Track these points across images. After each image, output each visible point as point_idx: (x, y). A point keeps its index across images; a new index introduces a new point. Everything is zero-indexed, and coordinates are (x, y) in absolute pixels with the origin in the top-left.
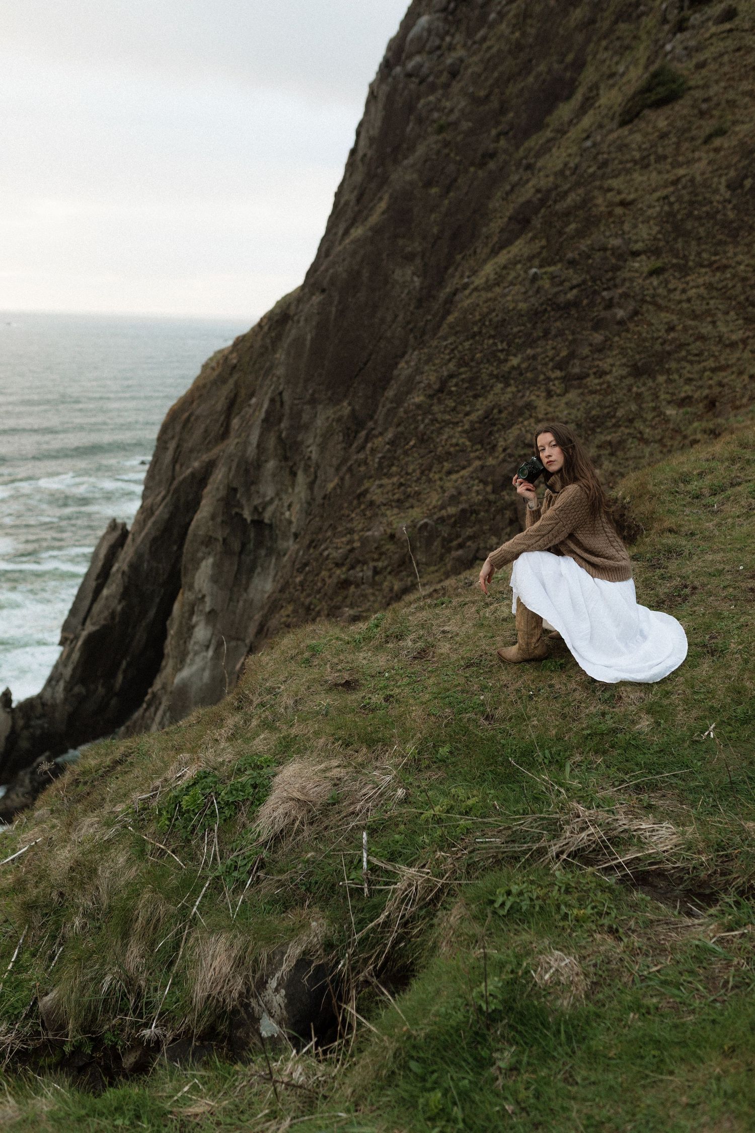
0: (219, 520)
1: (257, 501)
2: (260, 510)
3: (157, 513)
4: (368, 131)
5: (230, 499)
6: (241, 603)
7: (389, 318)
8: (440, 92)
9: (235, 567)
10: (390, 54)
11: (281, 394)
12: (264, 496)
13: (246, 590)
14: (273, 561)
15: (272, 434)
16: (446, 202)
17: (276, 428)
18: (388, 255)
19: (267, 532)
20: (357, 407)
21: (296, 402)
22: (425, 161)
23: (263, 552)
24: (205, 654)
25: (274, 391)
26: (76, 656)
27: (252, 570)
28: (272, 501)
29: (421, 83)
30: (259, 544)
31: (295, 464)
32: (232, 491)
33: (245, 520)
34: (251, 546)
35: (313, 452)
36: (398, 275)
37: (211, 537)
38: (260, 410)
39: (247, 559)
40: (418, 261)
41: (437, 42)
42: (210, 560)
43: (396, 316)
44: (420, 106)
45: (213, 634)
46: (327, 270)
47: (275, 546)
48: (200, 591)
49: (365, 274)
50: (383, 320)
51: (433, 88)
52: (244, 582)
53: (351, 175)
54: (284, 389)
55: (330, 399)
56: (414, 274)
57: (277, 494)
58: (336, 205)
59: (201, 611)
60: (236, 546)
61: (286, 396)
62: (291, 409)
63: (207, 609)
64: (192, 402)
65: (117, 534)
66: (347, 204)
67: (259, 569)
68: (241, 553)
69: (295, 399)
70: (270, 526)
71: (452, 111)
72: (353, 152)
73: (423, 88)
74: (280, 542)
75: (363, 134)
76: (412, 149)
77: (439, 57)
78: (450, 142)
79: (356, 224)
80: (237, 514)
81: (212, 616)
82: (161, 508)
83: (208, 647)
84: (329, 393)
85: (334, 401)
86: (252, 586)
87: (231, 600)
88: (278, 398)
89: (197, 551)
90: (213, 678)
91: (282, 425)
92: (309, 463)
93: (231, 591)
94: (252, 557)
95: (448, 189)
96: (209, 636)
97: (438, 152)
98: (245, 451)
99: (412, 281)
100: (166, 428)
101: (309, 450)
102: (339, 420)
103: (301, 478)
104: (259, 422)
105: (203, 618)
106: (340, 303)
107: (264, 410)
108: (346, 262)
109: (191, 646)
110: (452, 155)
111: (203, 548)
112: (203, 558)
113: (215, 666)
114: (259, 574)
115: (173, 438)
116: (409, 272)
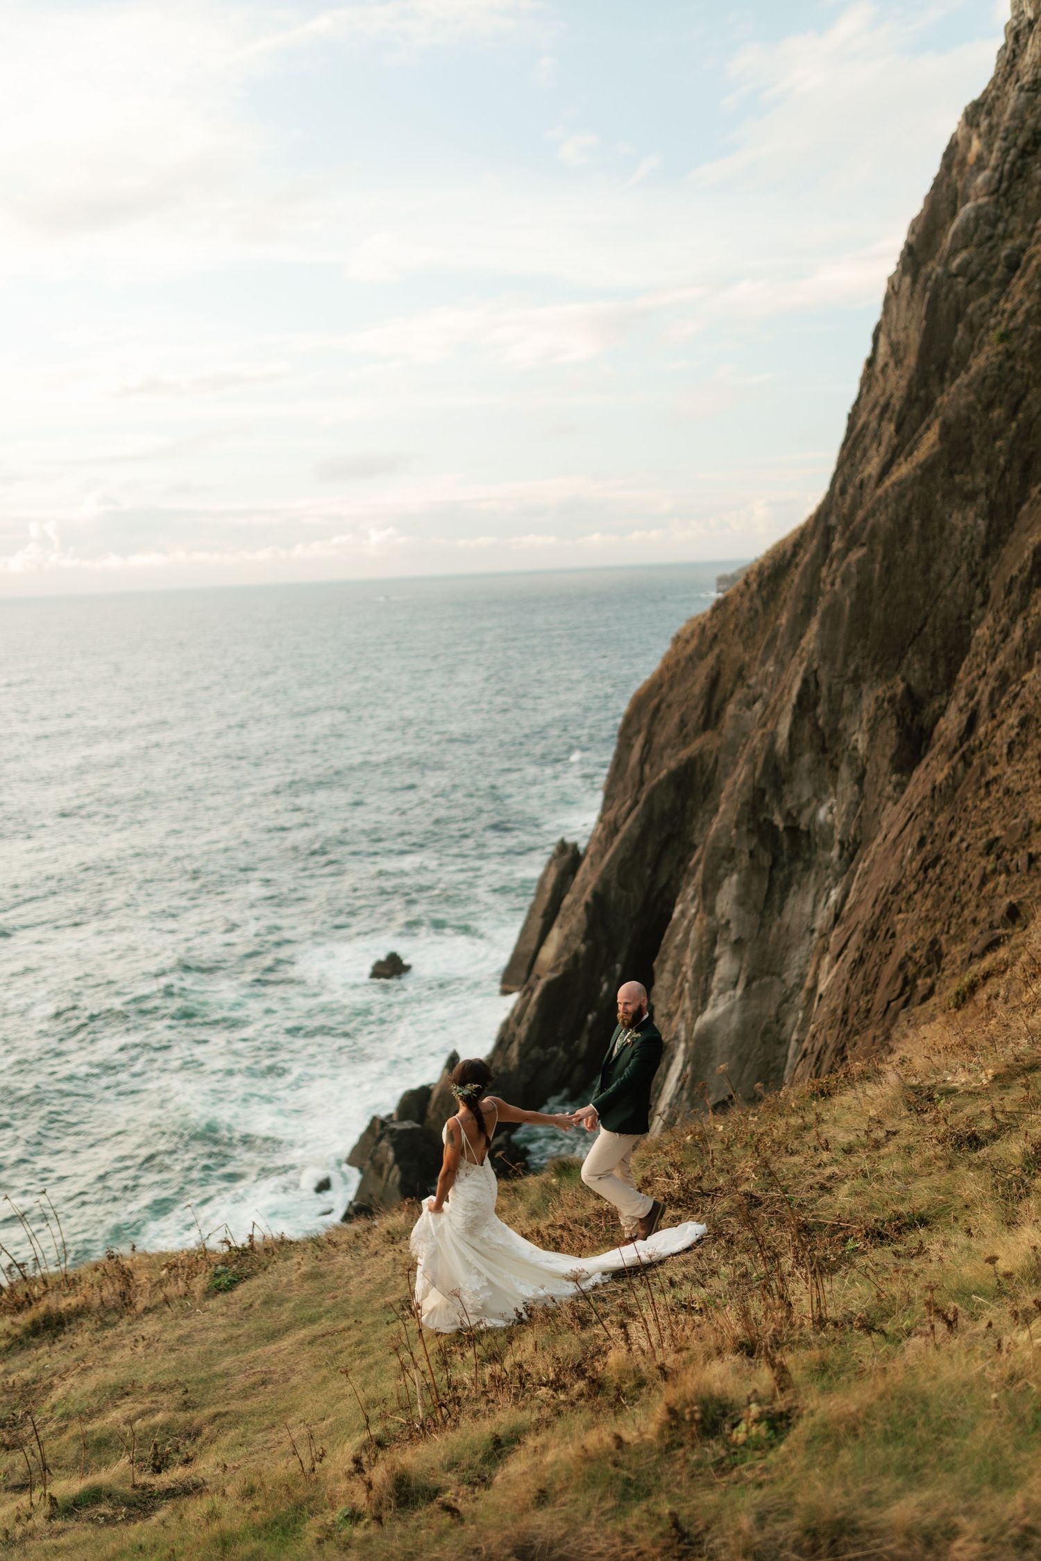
0: (744, 829)
1: (789, 803)
2: (795, 814)
3: (624, 828)
4: (889, 336)
5: (755, 805)
6: (774, 930)
7: (948, 572)
8: (995, 291)
9: (766, 886)
10: (914, 238)
11: (816, 672)
12: (799, 797)
13: (780, 912)
14: (813, 876)
15: (806, 721)
16: (1014, 425)
17: (811, 714)
18: (943, 497)
19: (803, 841)
20: (913, 683)
21: (835, 681)
22: (984, 380)
23: (800, 866)
24: (731, 993)
25: (806, 670)
26: (531, 1010)
27: (786, 887)
28: (809, 802)
29: (970, 282)
30: (795, 857)
31: (836, 755)
32: (758, 793)
33: (776, 827)
34: (784, 859)
35: (860, 740)
36: (957, 519)
37: (733, 850)
38: (789, 693)
39: (780, 876)
40: (982, 499)
41: (988, 231)
42: (735, 877)
43: (957, 569)
44: (969, 310)
45: (740, 968)
46: (865, 520)
47: (814, 858)
48: (723, 916)
49: (916, 523)
50: (940, 577)
51: (985, 287)
52: (777, 903)
53: (868, 391)
54: (819, 666)
55: (878, 675)
56: (977, 516)
57: (815, 795)
58: (850, 429)
59: (726, 940)
60: (766, 859)
61: (823, 676)
62: (829, 690)
63: (733, 937)
64: (661, 686)
65: (567, 857)
66: (865, 426)
67: (795, 888)
68: (772, 868)
69: (834, 677)
70: (808, 833)
71: (1014, 313)
72: (871, 362)
73: (973, 288)
74: (820, 851)
75: (882, 339)
76: (963, 364)
77: (991, 249)
78: (1013, 353)
79: (898, 461)
80: (765, 820)
81: (738, 944)
82: (629, 821)
83: (735, 984)
84: (877, 668)
85: (883, 676)
86: (788, 909)
87: (762, 925)
88: (812, 679)
89: (719, 866)
90: (744, 1023)
91: (819, 710)
92: (855, 754)
93: (762, 915)
94: (786, 872)
95: (1015, 409)
96: (735, 970)
97: (1000, 367)
98: (773, 742)
99: (975, 525)
100: (630, 720)
101: (854, 738)
102: (891, 700)
103: (844, 772)
104: (789, 707)
105: (727, 948)
106: (884, 558)
107: (795, 692)
108: (890, 510)
109: (715, 983)
110: (1018, 368)
111: (725, 864)
112: (725, 876)
113: (745, 1008)
114: (795, 893)
115: (638, 732)
116: (971, 514)
